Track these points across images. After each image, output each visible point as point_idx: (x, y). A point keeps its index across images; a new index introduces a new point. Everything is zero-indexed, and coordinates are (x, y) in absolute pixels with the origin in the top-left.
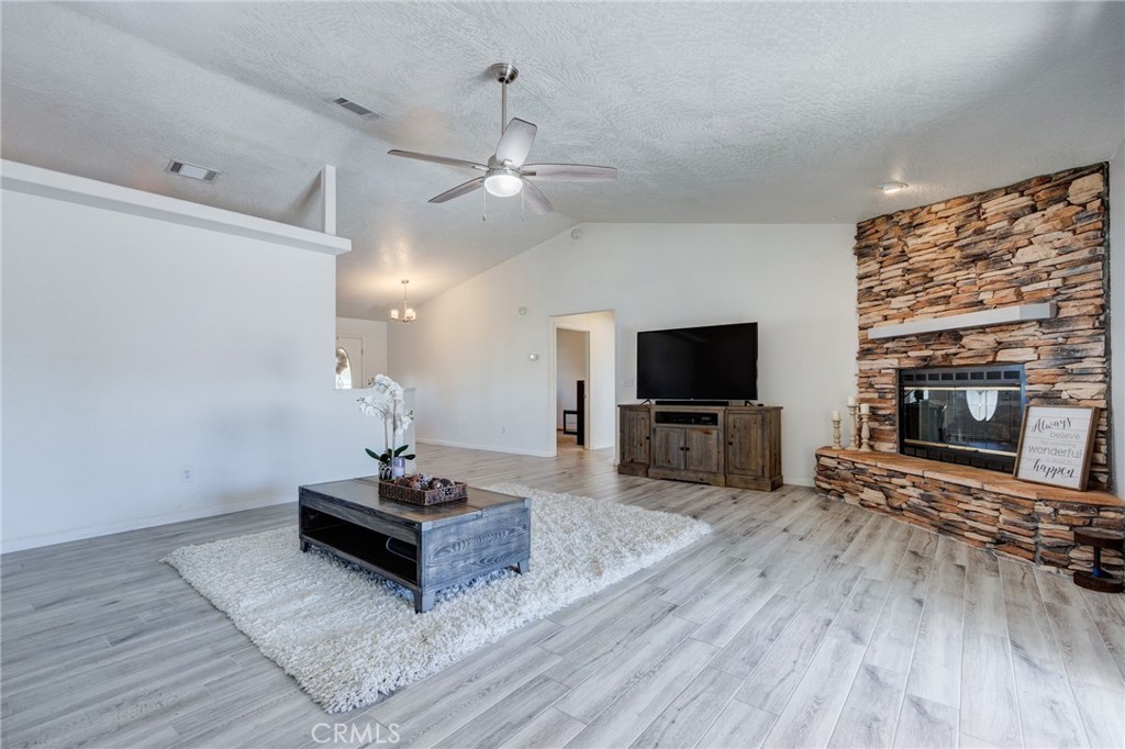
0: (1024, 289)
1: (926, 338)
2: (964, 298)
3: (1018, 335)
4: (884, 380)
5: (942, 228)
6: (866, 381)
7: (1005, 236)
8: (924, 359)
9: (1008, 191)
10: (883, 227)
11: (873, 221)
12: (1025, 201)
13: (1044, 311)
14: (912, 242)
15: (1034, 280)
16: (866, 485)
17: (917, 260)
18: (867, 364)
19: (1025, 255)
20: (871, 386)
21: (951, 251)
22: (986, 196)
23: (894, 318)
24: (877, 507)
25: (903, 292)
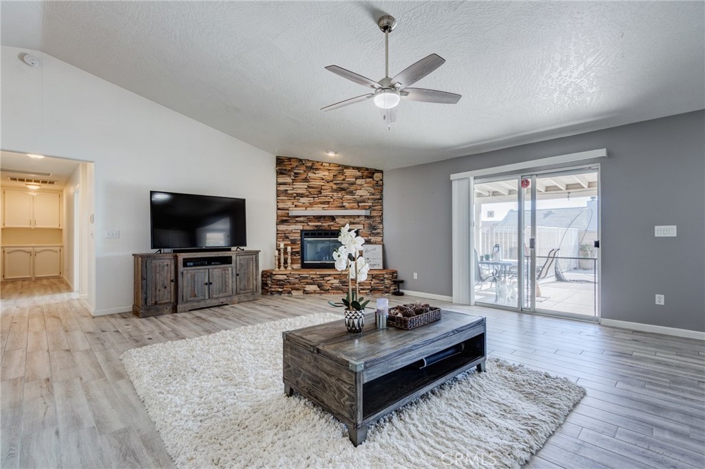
0: (360, 204)
1: (318, 218)
2: (337, 204)
3: (357, 220)
4: (296, 235)
5: (327, 173)
6: (282, 236)
7: (353, 184)
8: (317, 226)
9: (354, 168)
10: (295, 164)
11: (290, 159)
12: (360, 174)
13: (367, 213)
14: (310, 174)
15: (364, 202)
16: (308, 284)
17: (313, 183)
18: (283, 227)
19: (359, 193)
20: (287, 238)
21: (331, 184)
22: (347, 167)
23: (301, 207)
24: (315, 292)
25: (307, 196)
